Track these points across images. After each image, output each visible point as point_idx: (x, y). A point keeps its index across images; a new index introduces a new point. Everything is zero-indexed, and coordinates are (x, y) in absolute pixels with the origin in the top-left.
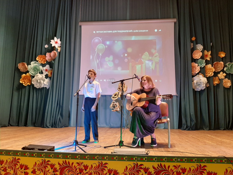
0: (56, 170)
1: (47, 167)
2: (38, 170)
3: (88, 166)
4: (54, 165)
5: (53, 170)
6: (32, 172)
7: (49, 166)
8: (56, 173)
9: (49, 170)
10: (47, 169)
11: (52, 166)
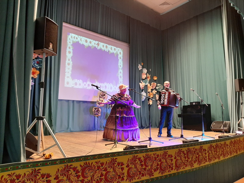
0: (78, 172)
1: (70, 171)
2: (61, 176)
3: (104, 163)
4: (76, 168)
5: (75, 172)
6: (55, 179)
7: (71, 170)
8: (78, 174)
9: (71, 173)
10: (70, 173)
11: (75, 169)
